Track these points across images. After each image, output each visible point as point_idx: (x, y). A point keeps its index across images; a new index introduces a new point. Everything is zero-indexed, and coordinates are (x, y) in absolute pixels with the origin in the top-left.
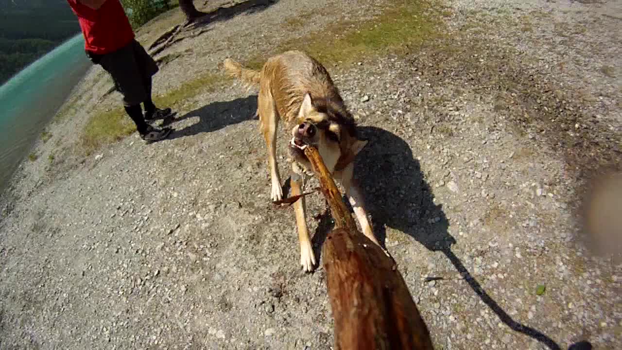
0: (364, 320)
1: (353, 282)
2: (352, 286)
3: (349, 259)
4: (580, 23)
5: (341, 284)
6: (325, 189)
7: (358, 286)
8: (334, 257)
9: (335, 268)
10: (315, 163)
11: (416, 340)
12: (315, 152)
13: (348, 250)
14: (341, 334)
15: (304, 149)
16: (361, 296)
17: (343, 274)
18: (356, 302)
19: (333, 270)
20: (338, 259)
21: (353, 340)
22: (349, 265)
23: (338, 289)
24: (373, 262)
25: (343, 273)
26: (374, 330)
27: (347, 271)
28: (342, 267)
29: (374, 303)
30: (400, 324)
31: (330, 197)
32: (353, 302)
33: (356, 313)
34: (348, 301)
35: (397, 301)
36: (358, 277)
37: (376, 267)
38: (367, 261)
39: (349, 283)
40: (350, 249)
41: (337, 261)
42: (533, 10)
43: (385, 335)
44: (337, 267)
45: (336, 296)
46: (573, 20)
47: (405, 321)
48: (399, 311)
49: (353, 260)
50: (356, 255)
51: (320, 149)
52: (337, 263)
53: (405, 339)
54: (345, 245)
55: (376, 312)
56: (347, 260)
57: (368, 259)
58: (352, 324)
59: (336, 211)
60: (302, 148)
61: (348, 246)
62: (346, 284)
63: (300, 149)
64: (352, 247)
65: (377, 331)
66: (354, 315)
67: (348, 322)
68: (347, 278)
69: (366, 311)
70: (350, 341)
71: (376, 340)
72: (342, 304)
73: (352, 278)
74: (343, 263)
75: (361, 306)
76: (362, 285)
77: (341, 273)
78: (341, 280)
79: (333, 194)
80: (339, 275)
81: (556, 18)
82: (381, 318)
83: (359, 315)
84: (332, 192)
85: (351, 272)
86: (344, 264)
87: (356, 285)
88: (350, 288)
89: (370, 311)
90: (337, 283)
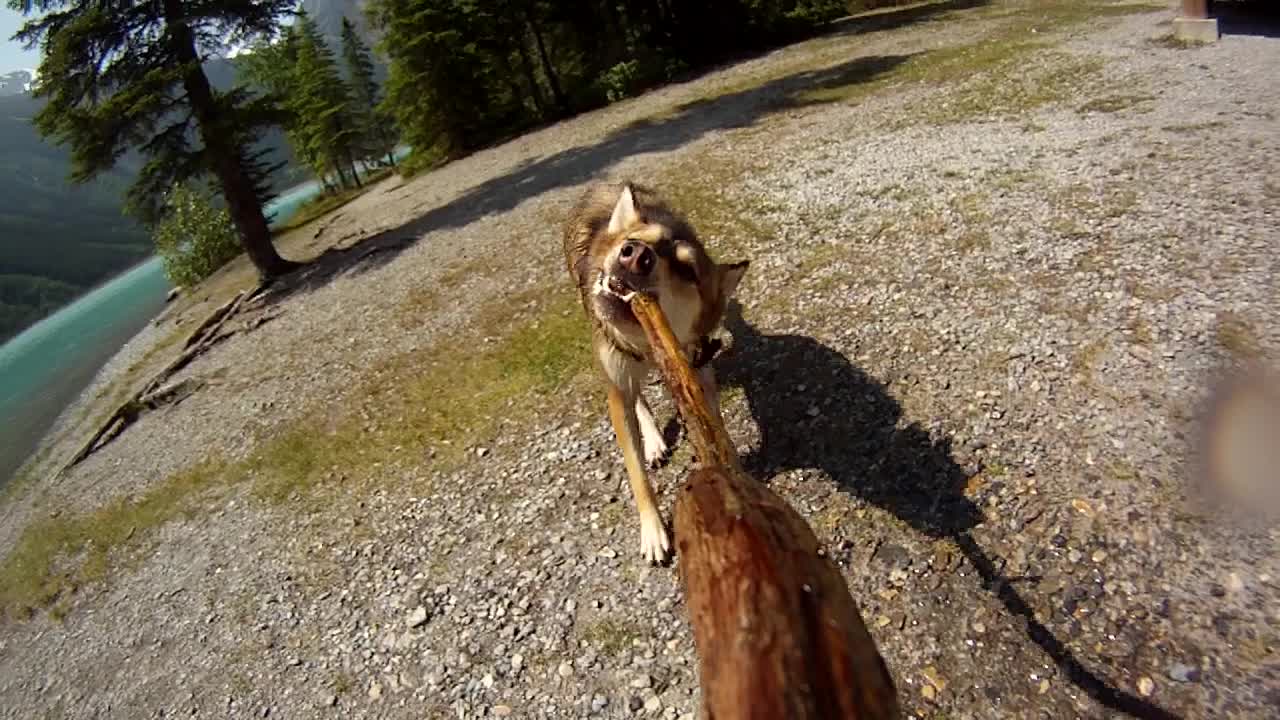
0: (761, 657)
1: (738, 580)
2: (737, 589)
3: (730, 530)
4: (1115, 173)
5: (714, 582)
6: (674, 384)
7: (749, 588)
8: (698, 528)
9: (701, 551)
10: (652, 329)
11: (870, 698)
12: (652, 307)
13: (728, 514)
14: (714, 685)
15: (630, 301)
16: (756, 609)
17: (718, 564)
18: (745, 622)
19: (697, 556)
20: (708, 531)
21: (740, 700)
22: (731, 545)
23: (708, 594)
24: (779, 539)
25: (719, 560)
26: (781, 677)
27: (726, 557)
28: (717, 550)
29: (781, 621)
30: (837, 667)
31: (685, 401)
32: (738, 620)
33: (745, 642)
34: (728, 619)
35: (831, 620)
36: (750, 568)
37: (785, 550)
38: (768, 537)
39: (731, 580)
40: (731, 511)
41: (706, 535)
42: (989, 166)
43: (806, 688)
44: (704, 548)
45: (704, 608)
46: (1098, 171)
47: (846, 660)
48: (834, 643)
49: (739, 533)
50: (743, 523)
51: (661, 299)
52: (706, 541)
53: (845, 698)
54: (722, 503)
55: (788, 640)
56: (726, 535)
57: (770, 532)
58: (738, 664)
59: (698, 430)
60: (626, 298)
61: (728, 506)
62: (724, 585)
63: (621, 300)
64: (736, 506)
65: (789, 679)
66: (742, 646)
67: (729, 660)
68: (726, 571)
69: (766, 639)
70: (733, 701)
71: (787, 696)
72: (716, 625)
73: (738, 572)
74: (718, 539)
75: (754, 630)
76: (757, 587)
77: (713, 559)
78: (714, 574)
79: (692, 395)
80: (709, 564)
81: (1049, 175)
82: (798, 654)
83: (752, 647)
84: (690, 391)
85: (735, 559)
86: (721, 542)
87: (745, 585)
88: (733, 592)
89: (774, 637)
90: (705, 582)
